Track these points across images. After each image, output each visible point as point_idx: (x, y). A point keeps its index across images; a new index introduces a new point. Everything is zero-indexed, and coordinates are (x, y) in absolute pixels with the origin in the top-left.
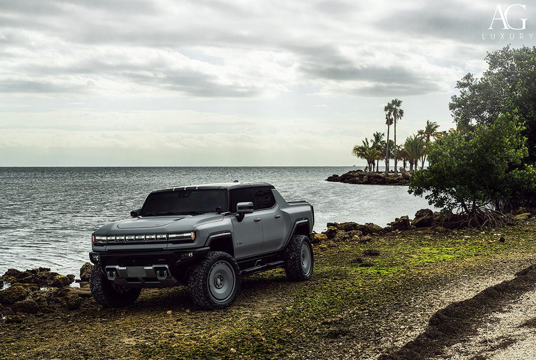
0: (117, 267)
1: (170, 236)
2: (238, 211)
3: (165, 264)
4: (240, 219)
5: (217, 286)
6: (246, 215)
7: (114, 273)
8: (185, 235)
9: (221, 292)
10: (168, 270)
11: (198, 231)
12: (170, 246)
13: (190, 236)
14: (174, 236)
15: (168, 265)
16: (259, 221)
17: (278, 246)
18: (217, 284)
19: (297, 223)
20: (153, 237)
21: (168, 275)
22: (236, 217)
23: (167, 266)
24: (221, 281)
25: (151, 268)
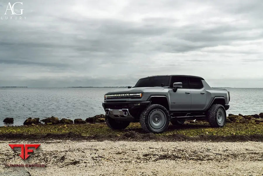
0: (109, 109)
1: (130, 95)
2: (174, 86)
3: (127, 108)
4: (175, 91)
5: (155, 122)
6: (178, 90)
7: (108, 112)
8: (137, 94)
9: (157, 125)
10: (128, 111)
11: (144, 93)
12: (130, 100)
13: (139, 95)
14: (132, 95)
15: (129, 109)
16: (189, 93)
17: (203, 108)
18: (155, 120)
19: (216, 98)
20: (123, 95)
21: (128, 114)
22: (173, 90)
23: (127, 110)
24: (158, 119)
25: (121, 110)
